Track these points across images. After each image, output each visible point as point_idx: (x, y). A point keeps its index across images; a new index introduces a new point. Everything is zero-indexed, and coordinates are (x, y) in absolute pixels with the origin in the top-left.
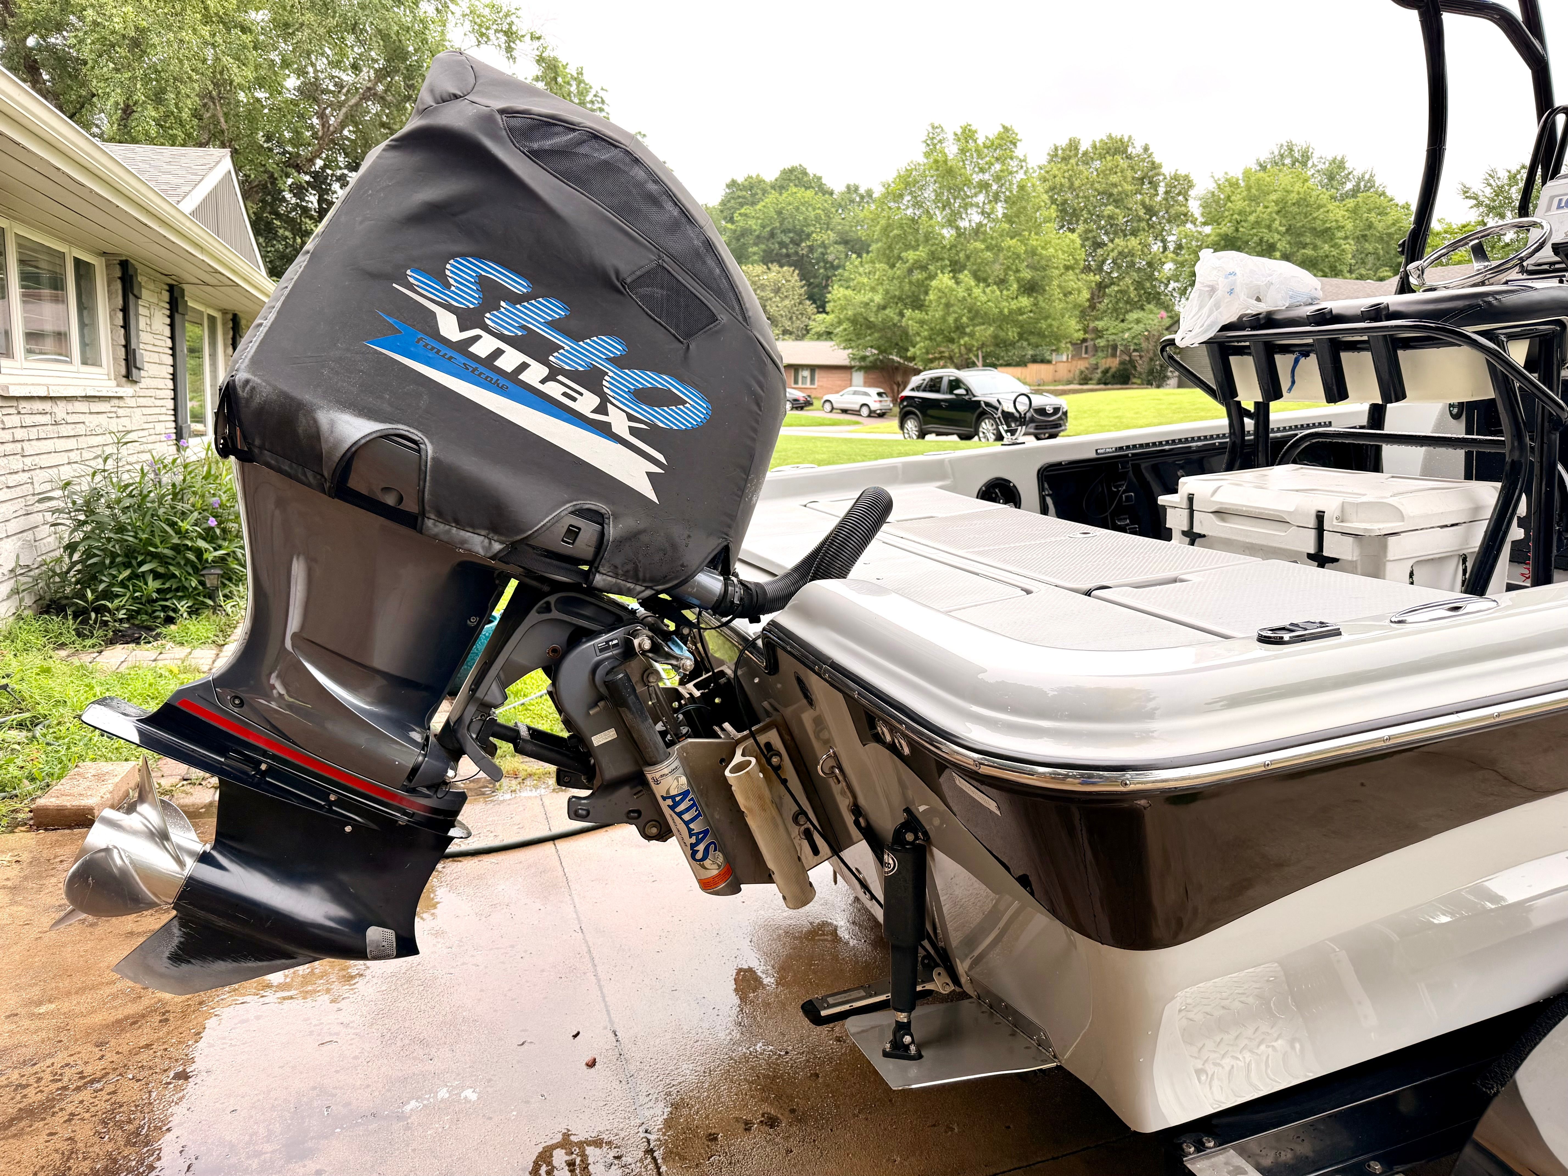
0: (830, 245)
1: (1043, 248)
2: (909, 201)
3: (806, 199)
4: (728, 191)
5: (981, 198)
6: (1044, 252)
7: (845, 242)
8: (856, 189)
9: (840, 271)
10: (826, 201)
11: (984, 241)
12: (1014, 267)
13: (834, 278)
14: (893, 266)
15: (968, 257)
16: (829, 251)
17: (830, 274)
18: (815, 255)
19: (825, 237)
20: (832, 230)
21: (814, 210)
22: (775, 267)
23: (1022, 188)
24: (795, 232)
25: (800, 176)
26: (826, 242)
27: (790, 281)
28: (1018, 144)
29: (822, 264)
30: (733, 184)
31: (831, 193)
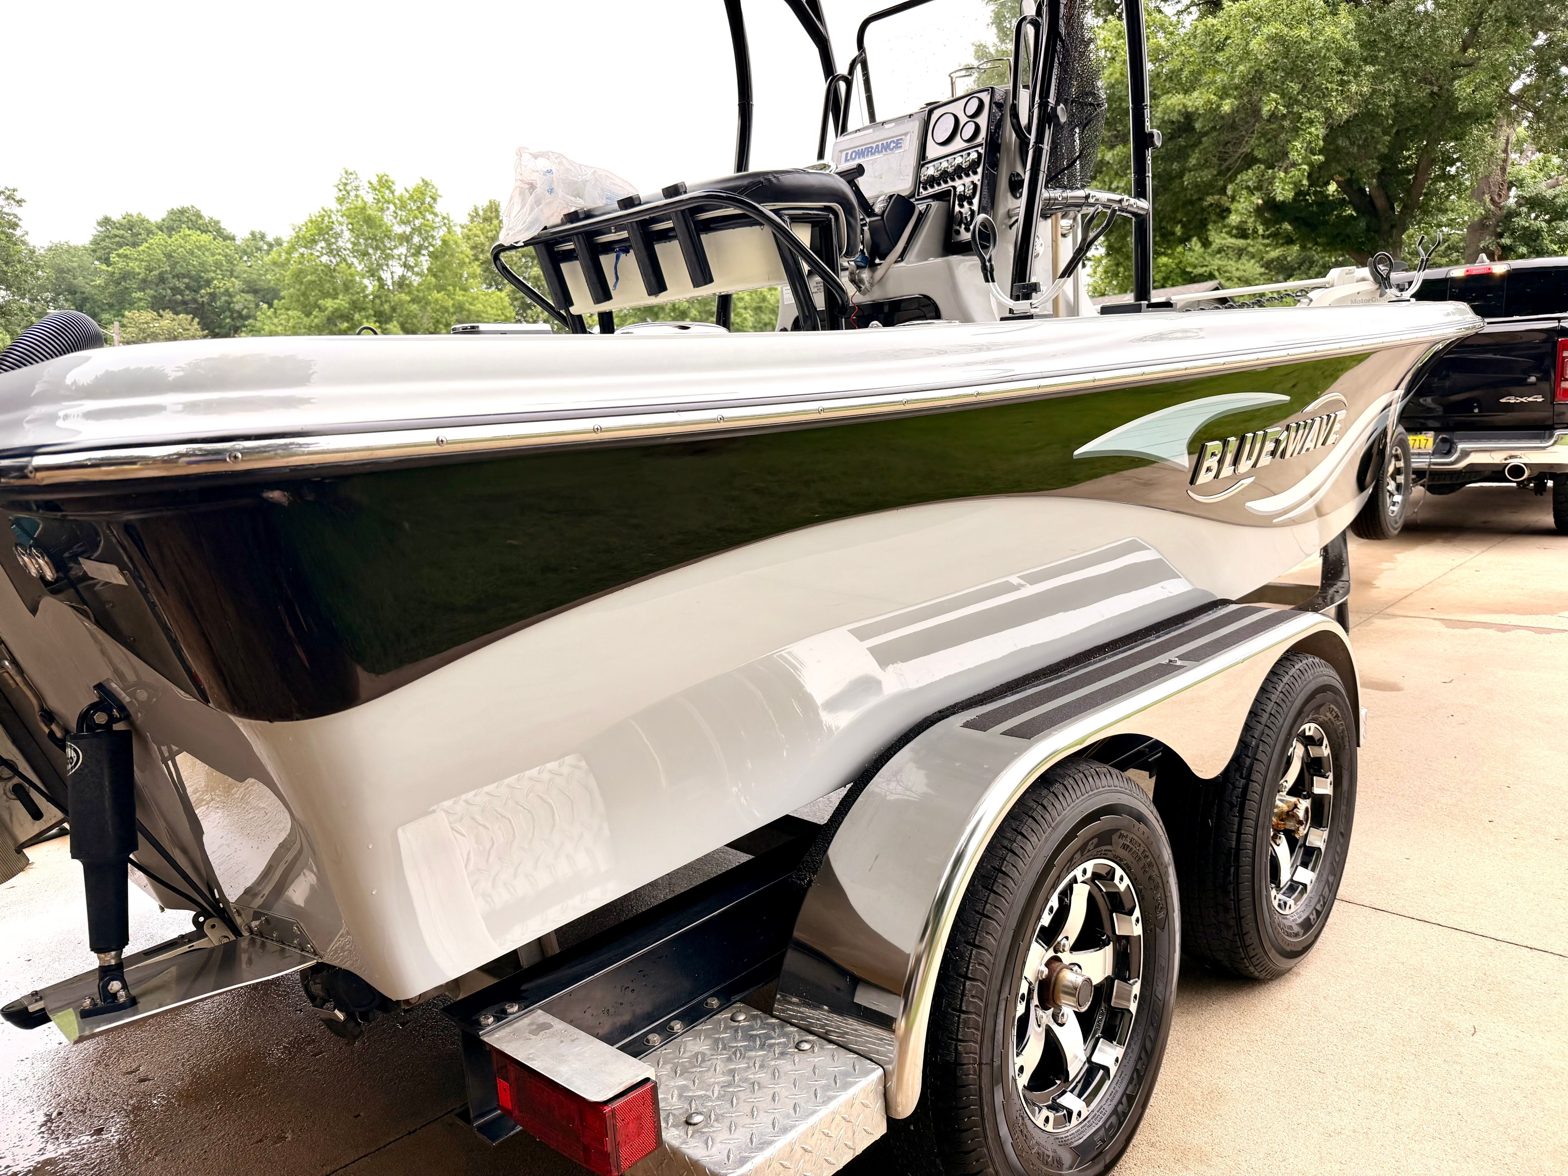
0: (236, 294)
1: (471, 304)
2: (322, 248)
3: (202, 243)
4: (100, 229)
5: (403, 250)
6: (472, 308)
7: (253, 289)
8: (263, 237)
9: (251, 321)
10: (228, 247)
11: (409, 293)
12: (444, 320)
13: (243, 329)
14: (308, 315)
15: (394, 309)
16: (235, 300)
17: (238, 324)
18: (218, 303)
19: (229, 285)
20: (236, 278)
21: (213, 255)
22: (168, 314)
23: (445, 242)
24: (191, 278)
25: (194, 218)
26: (231, 290)
27: (188, 330)
28: (439, 199)
29: (228, 314)
30: (106, 222)
31: (233, 239)
